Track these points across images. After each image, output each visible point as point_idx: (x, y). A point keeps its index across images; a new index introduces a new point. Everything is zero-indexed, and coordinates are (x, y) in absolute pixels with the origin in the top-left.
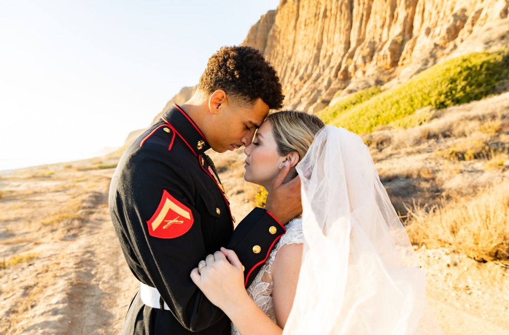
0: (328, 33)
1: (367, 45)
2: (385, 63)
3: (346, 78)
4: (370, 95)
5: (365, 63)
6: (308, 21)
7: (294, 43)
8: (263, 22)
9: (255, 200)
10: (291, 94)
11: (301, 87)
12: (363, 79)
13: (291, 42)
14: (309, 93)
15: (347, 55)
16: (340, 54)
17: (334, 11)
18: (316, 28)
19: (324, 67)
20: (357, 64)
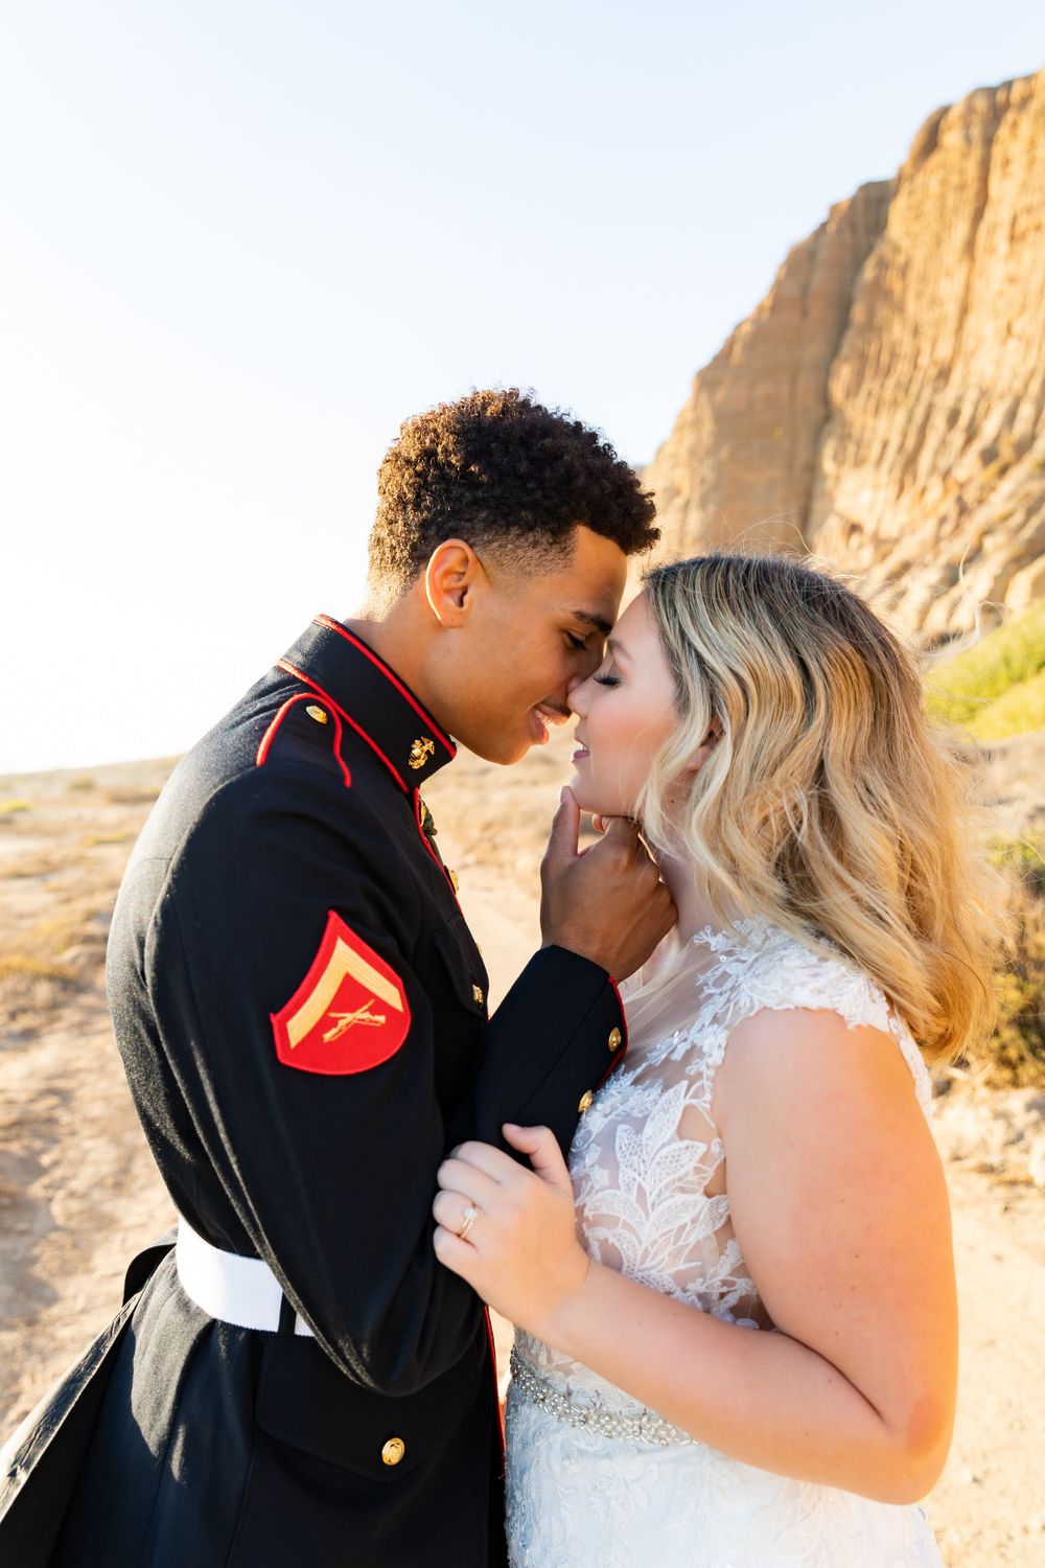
6: (1024, 222)
7: (964, 310)
8: (839, 231)
10: (943, 520)
11: (988, 489)
13: (951, 309)
14: (1018, 518)
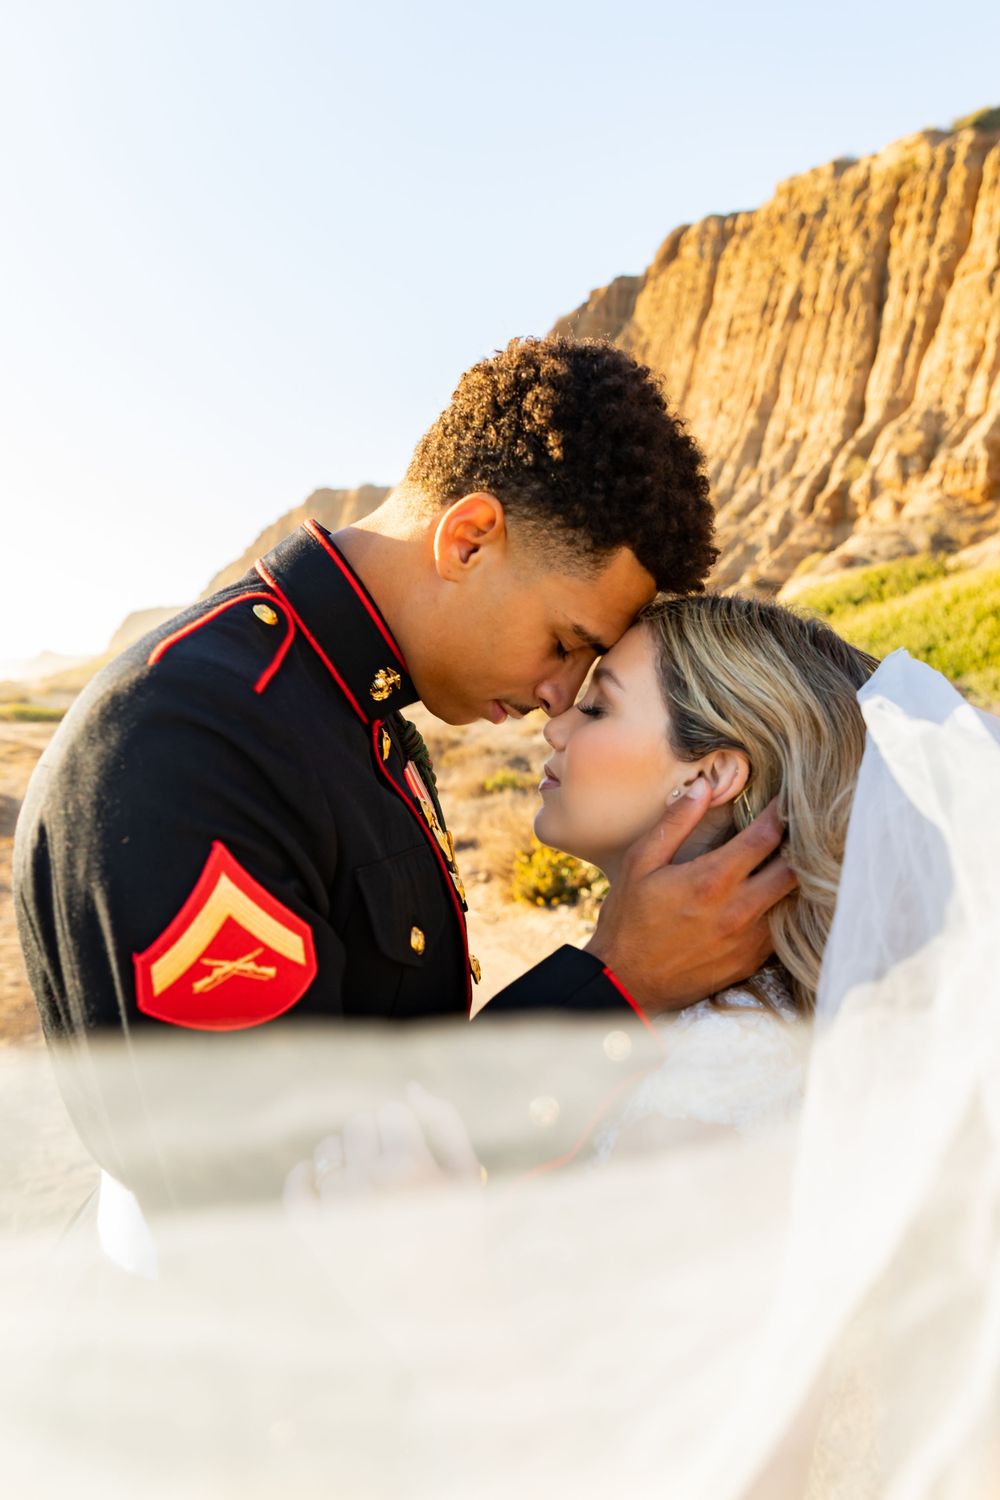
0: (797, 369)
1: (917, 419)
2: (966, 486)
3: (842, 516)
4: (908, 580)
5: (905, 476)
6: (738, 325)
7: (688, 386)
8: (597, 311)
9: (512, 876)
12: (893, 526)
13: (678, 384)
15: (851, 445)
16: (828, 440)
17: (822, 304)
18: (761, 348)
19: (773, 473)
20: (880, 476)
